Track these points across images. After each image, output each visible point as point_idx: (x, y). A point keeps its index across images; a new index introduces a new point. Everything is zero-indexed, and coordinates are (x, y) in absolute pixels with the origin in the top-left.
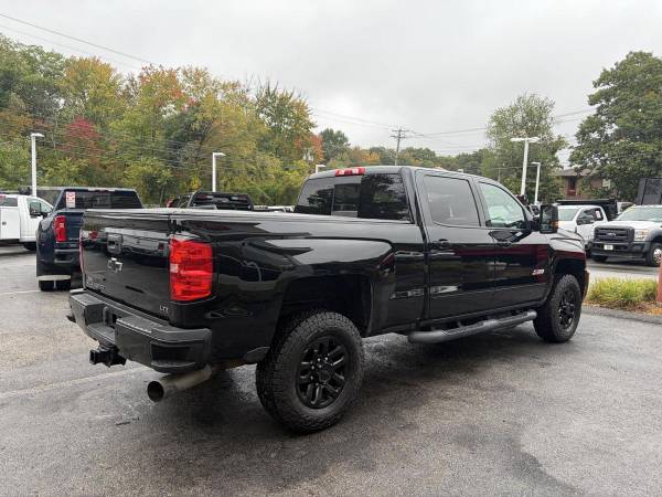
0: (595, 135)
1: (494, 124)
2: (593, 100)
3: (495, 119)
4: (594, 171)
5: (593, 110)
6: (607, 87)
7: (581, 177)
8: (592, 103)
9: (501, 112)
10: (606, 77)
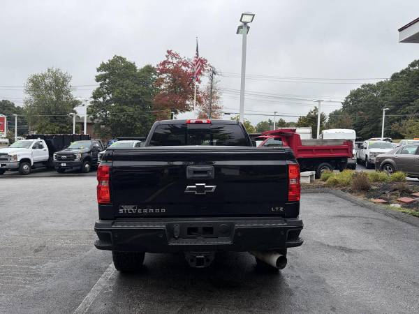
0: (101, 100)
1: (31, 84)
2: (98, 79)
3: (32, 81)
4: (101, 121)
5: (98, 85)
6: (104, 73)
7: (94, 124)
8: (98, 81)
9: (35, 77)
10: (103, 67)
